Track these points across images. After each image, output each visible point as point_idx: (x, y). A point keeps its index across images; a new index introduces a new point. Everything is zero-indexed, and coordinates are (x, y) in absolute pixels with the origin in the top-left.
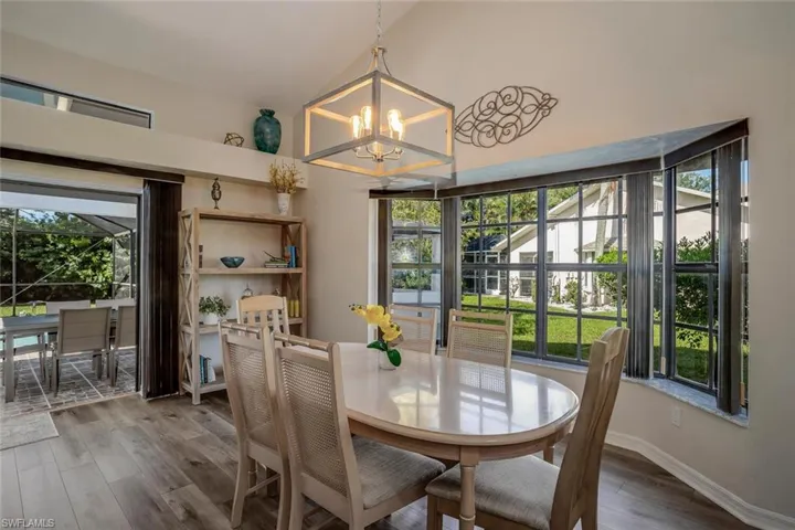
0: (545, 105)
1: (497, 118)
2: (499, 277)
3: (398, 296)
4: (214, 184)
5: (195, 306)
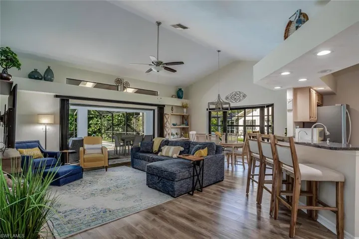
0: (244, 96)
1: (235, 97)
2: (235, 130)
3: (212, 133)
4: (172, 108)
5: (170, 135)
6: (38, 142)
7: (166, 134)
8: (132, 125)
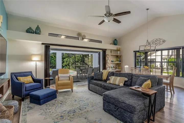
0: (164, 41)
4: (111, 51)
5: (110, 67)
6: (31, 72)
7: (108, 67)
8: (85, 62)
